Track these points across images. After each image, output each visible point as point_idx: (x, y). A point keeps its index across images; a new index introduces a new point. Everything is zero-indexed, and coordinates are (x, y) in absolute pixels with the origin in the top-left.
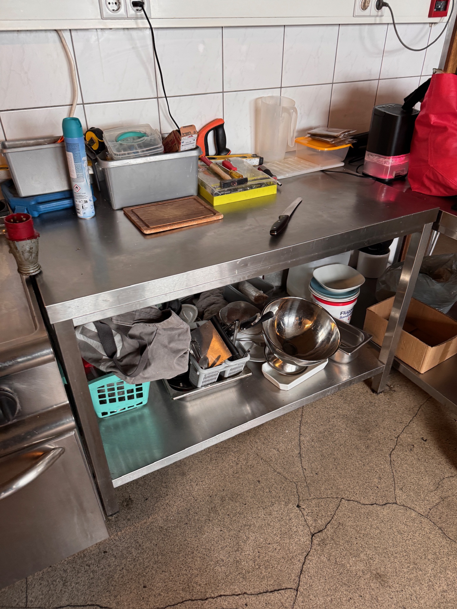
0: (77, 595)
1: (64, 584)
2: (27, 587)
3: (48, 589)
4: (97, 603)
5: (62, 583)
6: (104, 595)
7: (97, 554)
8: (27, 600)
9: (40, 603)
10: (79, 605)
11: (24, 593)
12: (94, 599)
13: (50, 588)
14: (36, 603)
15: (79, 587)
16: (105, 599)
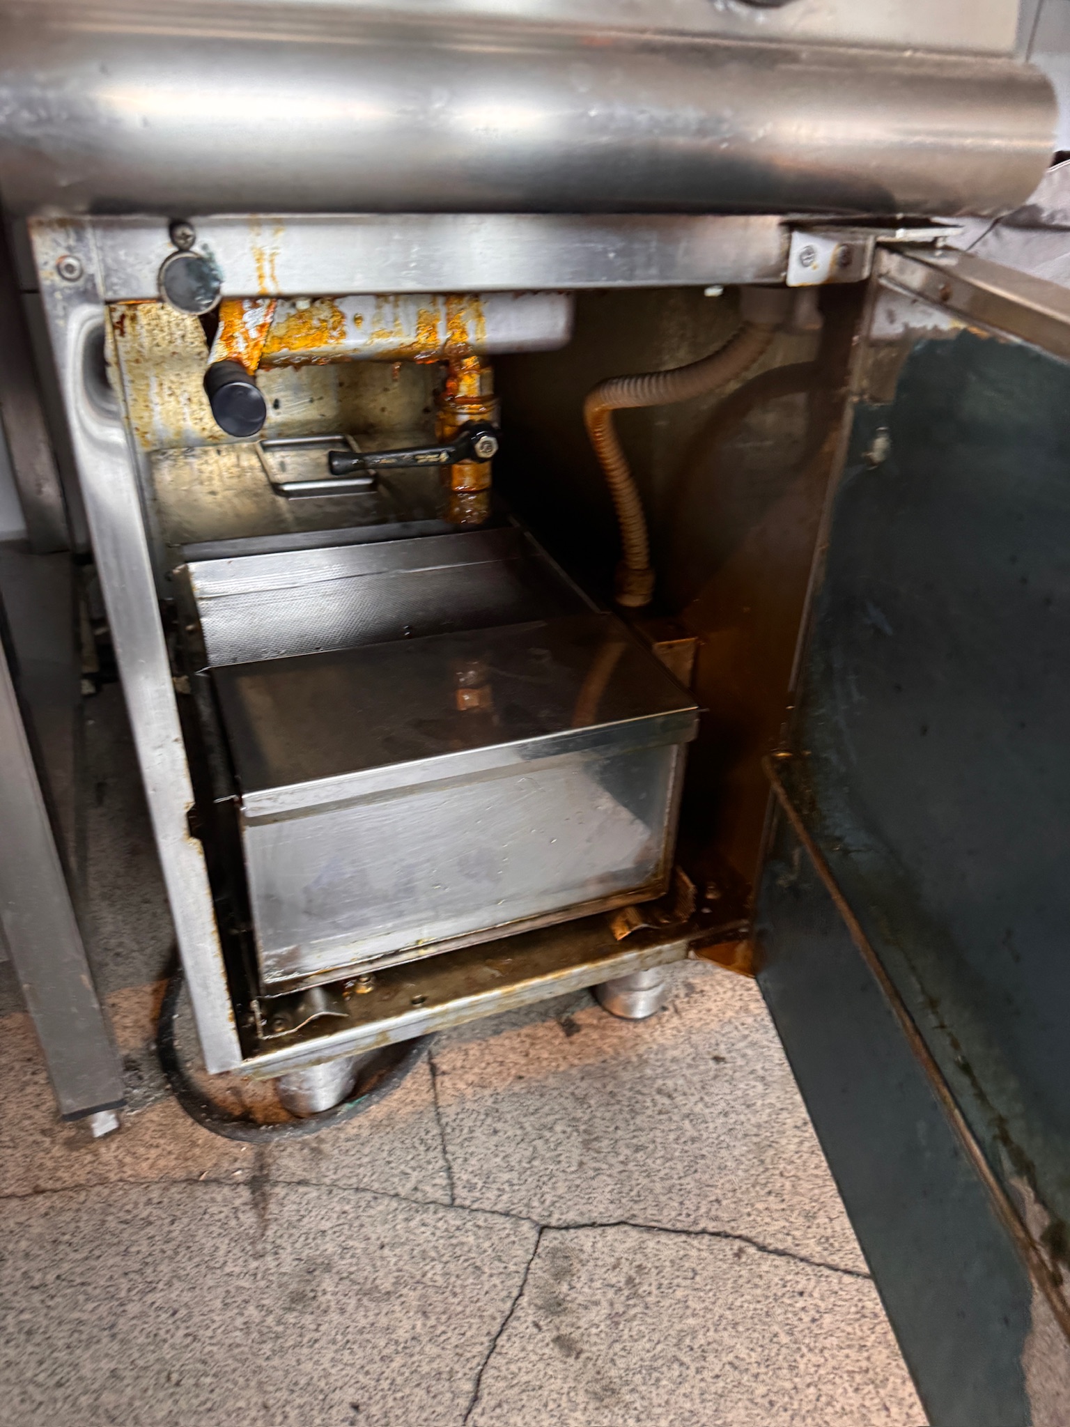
0: (651, 1191)
1: (586, 1144)
2: (442, 1135)
3: (528, 1153)
4: (744, 1232)
5: (576, 1139)
6: (760, 1206)
7: (689, 1060)
8: (450, 1177)
9: (505, 1197)
10: (669, 1226)
11: (437, 1153)
12: (725, 1216)
13: (535, 1148)
14: (492, 1195)
15: (649, 1161)
16: (768, 1220)
